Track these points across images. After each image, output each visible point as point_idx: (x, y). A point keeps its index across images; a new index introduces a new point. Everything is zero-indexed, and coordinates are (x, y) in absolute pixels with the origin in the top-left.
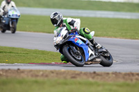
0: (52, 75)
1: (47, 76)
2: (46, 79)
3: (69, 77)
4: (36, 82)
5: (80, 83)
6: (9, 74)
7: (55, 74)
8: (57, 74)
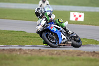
0: (63, 53)
1: (60, 54)
2: (59, 56)
3: (75, 55)
4: (52, 58)
5: (83, 59)
6: (33, 53)
7: (65, 53)
8: (67, 52)
